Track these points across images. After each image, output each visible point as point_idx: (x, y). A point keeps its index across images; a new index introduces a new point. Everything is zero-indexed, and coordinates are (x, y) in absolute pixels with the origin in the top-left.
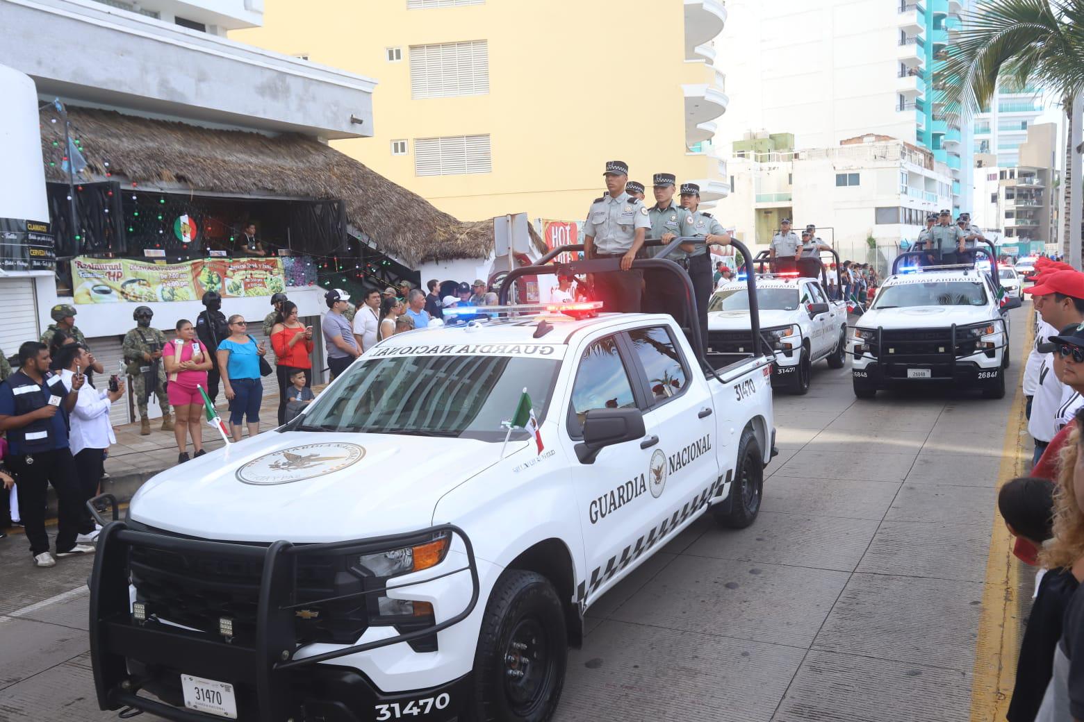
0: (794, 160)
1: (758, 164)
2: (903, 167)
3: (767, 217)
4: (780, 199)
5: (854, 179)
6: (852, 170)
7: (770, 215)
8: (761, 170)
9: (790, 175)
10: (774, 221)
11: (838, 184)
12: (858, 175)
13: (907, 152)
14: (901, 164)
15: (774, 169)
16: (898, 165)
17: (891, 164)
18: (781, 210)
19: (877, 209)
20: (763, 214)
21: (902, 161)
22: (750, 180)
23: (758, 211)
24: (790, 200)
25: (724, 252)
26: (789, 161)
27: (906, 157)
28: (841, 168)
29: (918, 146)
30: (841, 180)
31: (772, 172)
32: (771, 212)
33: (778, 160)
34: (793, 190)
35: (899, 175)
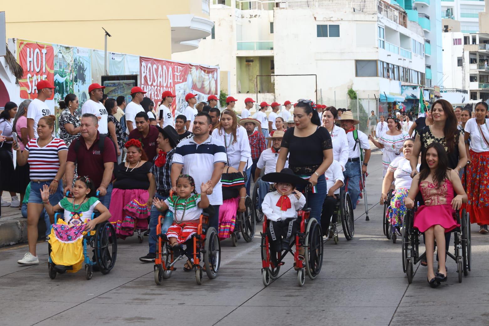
0: (275, 8)
1: (239, 11)
2: (380, 21)
3: (248, 66)
4: (261, 47)
5: (335, 31)
6: (333, 21)
7: (251, 63)
8: (243, 17)
9: (272, 24)
10: (256, 69)
11: (319, 35)
12: (338, 26)
13: (383, 7)
14: (378, 18)
15: (255, 16)
16: (376, 19)
17: (369, 18)
18: (262, 59)
19: (357, 61)
20: (245, 63)
21: (379, 15)
22: (232, 27)
23: (240, 59)
24: (272, 49)
25: (208, 91)
26: (269, 9)
27: (383, 12)
28: (322, 19)
29: (392, 4)
30: (322, 31)
31: (253, 20)
32: (252, 61)
33: (260, 8)
34: (274, 39)
35: (377, 29)
